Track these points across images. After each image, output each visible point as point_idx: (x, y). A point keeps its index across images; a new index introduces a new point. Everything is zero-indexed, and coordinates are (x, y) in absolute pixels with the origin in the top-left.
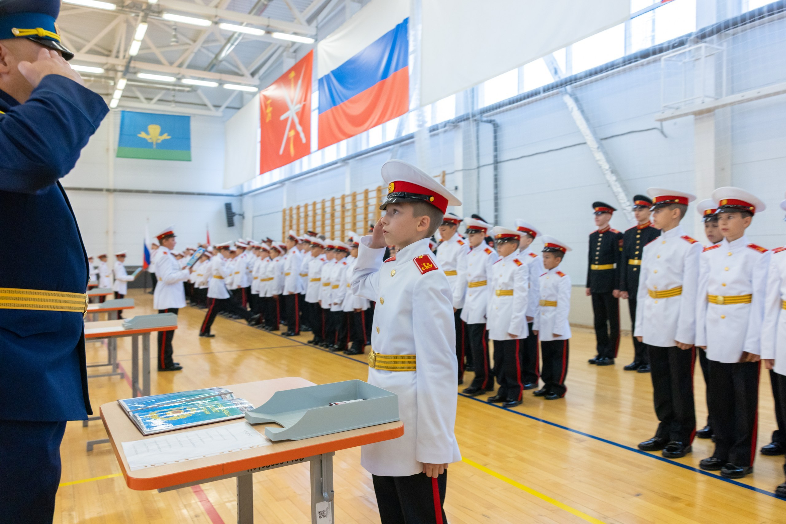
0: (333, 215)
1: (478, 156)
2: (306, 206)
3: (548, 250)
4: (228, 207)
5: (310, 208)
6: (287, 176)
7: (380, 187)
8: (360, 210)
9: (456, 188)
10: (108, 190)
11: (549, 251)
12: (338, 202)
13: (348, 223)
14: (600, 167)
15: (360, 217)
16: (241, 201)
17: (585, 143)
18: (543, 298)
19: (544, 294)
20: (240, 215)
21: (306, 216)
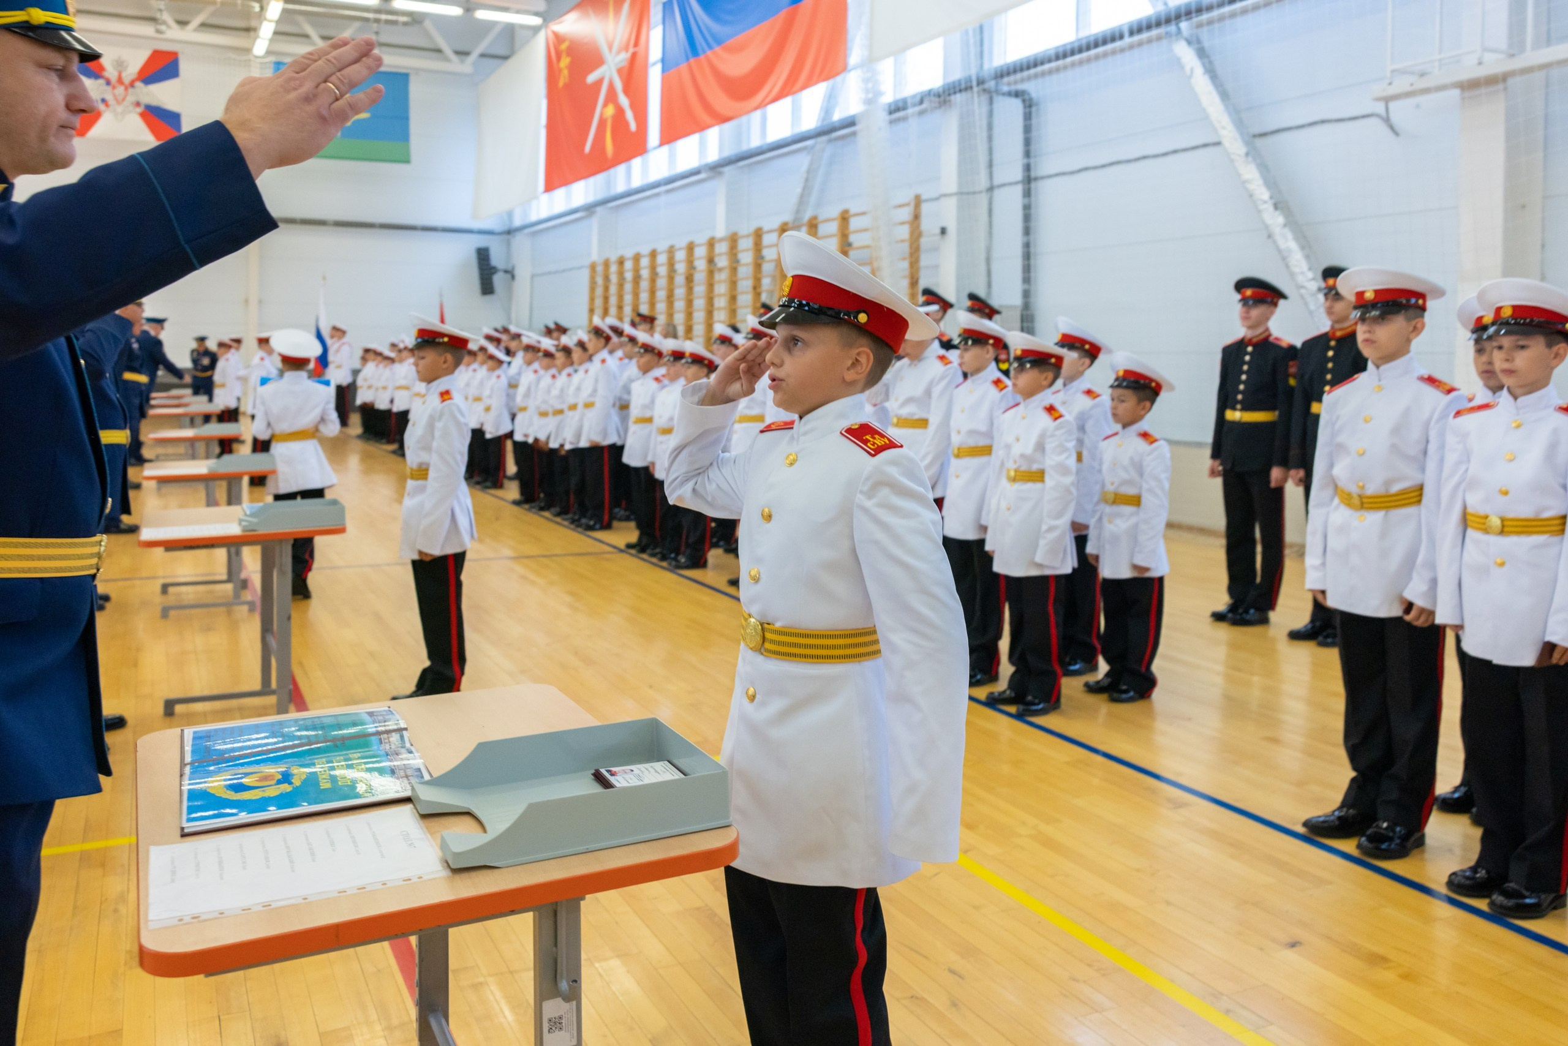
0: (689, 279)
1: (990, 165)
2: (637, 258)
3: (1125, 384)
4: (483, 255)
5: (645, 262)
6: (600, 196)
7: (784, 223)
8: (745, 271)
9: (943, 231)
11: (1127, 387)
12: (701, 252)
13: (720, 295)
14: (1251, 196)
15: (745, 285)
16: (509, 244)
17: (1218, 144)
18: (1110, 488)
19: (1113, 480)
20: (505, 272)
21: (637, 279)
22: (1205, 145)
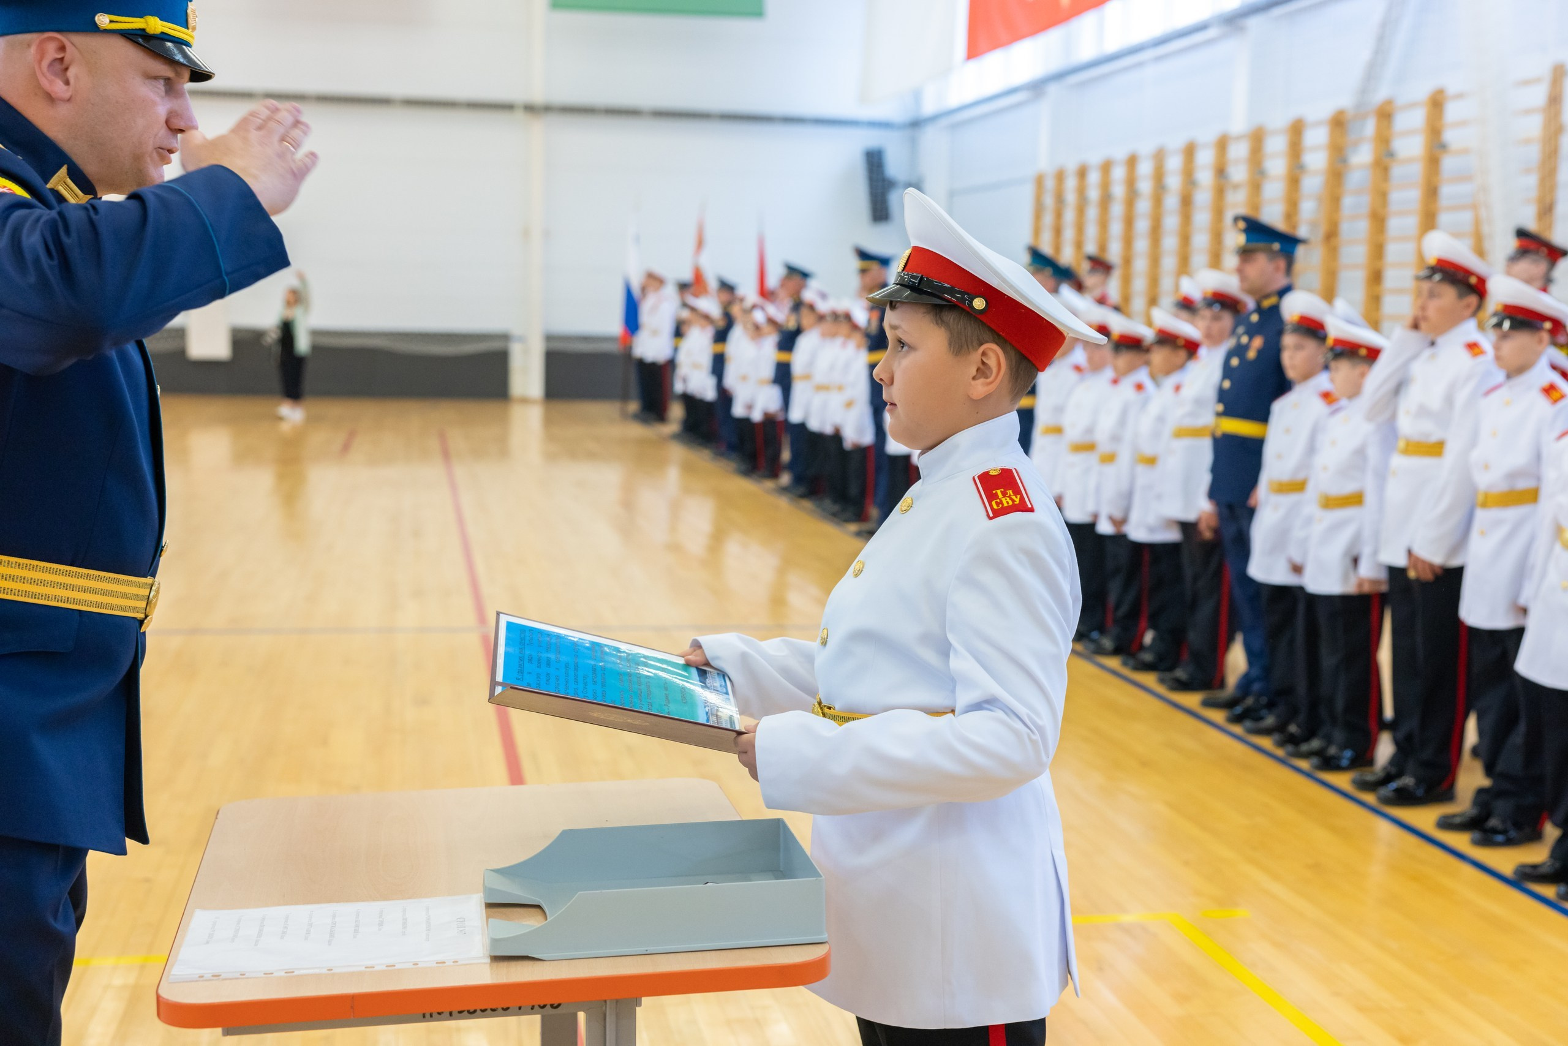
0: (1186, 202)
2: (1106, 167)
4: (874, 161)
5: (1119, 173)
6: (1055, 64)
7: (1342, 111)
10: (530, 109)
12: (1205, 158)
16: (913, 144)
21: (1106, 200)
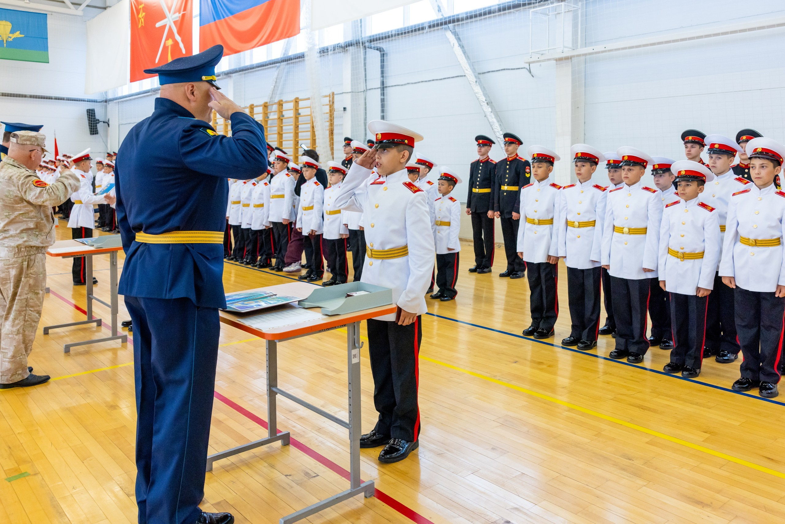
1: (366, 80)
3: (444, 178)
4: (91, 113)
7: (266, 103)
9: (345, 109)
11: (444, 180)
14: (477, 98)
16: (106, 108)
17: (464, 76)
18: (439, 219)
20: (104, 122)
22: (458, 76)
